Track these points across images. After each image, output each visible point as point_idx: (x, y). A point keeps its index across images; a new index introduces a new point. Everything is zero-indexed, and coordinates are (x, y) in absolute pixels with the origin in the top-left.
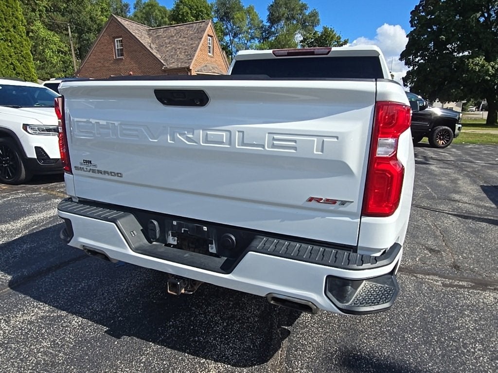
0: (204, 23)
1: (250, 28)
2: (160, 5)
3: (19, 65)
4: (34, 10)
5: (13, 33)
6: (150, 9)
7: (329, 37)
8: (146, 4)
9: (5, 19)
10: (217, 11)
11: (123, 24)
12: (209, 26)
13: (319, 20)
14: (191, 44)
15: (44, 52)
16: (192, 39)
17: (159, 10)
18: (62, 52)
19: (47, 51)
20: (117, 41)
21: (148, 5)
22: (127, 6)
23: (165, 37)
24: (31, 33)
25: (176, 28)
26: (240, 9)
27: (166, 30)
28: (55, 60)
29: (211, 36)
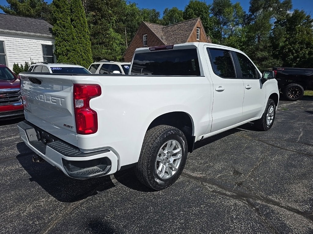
0: (195, 20)
1: (236, 18)
2: (179, 10)
3: (84, 55)
4: (109, 23)
5: (83, 39)
6: (172, 13)
7: (299, 17)
8: (170, 10)
9: (80, 33)
10: (212, 10)
11: (148, 26)
12: (198, 21)
13: (291, 6)
14: (186, 34)
15: (112, 45)
16: (186, 31)
17: (178, 13)
18: (122, 44)
19: (114, 44)
20: (144, 36)
21: (171, 11)
22: (158, 13)
23: (171, 31)
24: (107, 35)
25: (178, 25)
26: (229, 6)
27: (172, 27)
28: (118, 49)
29: (199, 28)
